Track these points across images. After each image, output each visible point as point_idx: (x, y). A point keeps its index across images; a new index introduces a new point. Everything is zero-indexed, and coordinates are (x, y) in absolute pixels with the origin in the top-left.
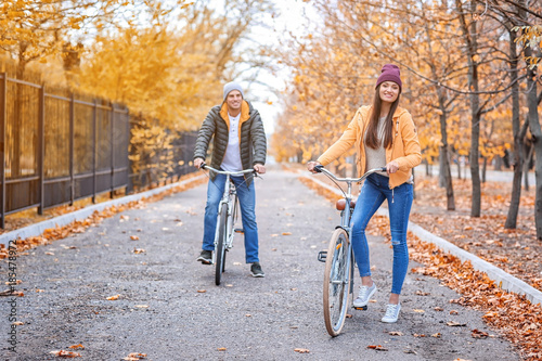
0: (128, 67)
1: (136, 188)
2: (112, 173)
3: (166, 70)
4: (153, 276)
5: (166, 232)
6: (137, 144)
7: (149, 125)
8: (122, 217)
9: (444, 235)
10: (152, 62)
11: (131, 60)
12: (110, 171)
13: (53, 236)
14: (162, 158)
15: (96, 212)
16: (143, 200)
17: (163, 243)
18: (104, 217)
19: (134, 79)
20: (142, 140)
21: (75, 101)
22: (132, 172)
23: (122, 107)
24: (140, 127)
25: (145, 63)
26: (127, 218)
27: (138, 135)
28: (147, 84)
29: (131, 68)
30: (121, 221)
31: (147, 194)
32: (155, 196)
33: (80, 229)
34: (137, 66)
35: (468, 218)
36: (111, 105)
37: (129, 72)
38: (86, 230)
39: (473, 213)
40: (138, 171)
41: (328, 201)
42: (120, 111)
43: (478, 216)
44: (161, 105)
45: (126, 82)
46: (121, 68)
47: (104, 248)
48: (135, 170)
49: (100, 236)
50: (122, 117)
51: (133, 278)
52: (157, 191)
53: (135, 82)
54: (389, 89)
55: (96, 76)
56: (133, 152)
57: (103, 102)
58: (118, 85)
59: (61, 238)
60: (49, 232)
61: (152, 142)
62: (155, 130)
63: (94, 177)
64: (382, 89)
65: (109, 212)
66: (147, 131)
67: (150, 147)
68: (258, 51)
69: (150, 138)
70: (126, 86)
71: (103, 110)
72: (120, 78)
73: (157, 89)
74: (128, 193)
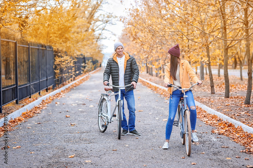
0: (52, 28)
1: (57, 86)
2: (47, 80)
3: (70, 29)
4: (86, 140)
5: (82, 112)
6: (58, 65)
7: (62, 56)
8: (56, 103)
9: (218, 110)
10: (63, 25)
13: (27, 116)
14: (70, 71)
15: (43, 101)
16: (62, 92)
17: (83, 119)
18: (47, 103)
19: (55, 33)
20: (60, 63)
21: (30, 47)
22: (55, 78)
23: (50, 47)
24: (59, 57)
25: (60, 26)
26: (58, 103)
27: (58, 60)
28: (61, 36)
29: (54, 28)
30: (56, 105)
31: (63, 88)
32: (67, 89)
33: (38, 111)
34: (56, 27)
35: (223, 98)
36: (45, 47)
37: (53, 30)
38: (41, 111)
39: (226, 95)
40: (58, 77)
41: (150, 89)
42: (50, 49)
43: (228, 97)
44: (68, 45)
45: (51, 35)
46: (49, 28)
47: (54, 123)
48: (56, 77)
49: (49, 115)
50: (50, 52)
51: (76, 142)
52: (67, 86)
53: (55, 35)
55: (37, 33)
56: (56, 68)
57: (42, 46)
58: (47, 36)
59: (31, 117)
60: (24, 114)
61: (64, 63)
62: (65, 58)
63: (39, 82)
65: (50, 101)
66: (62, 58)
67: (63, 66)
68: (106, 16)
69: (64, 62)
70: (51, 37)
71: (43, 49)
72: (48, 33)
73: (66, 38)
74: (54, 88)
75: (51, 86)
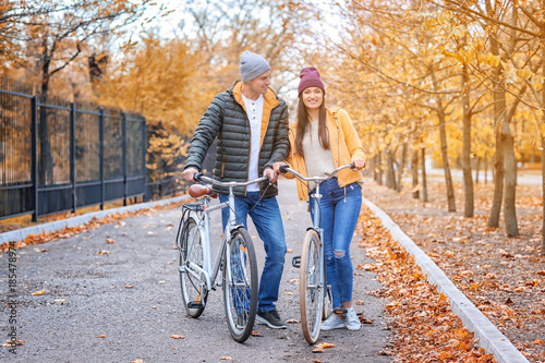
2: (125, 182)
6: (155, 153)
7: (165, 134)
8: (119, 224)
10: (170, 73)
11: (149, 71)
12: (122, 179)
13: (35, 241)
14: (180, 167)
15: (94, 219)
16: (157, 207)
18: (102, 224)
19: (152, 89)
20: (159, 149)
21: (75, 110)
22: (151, 180)
24: (157, 136)
25: (163, 74)
26: (124, 224)
27: (155, 143)
29: (149, 79)
33: (68, 234)
34: (155, 78)
36: (122, 115)
37: (147, 83)
38: (74, 235)
39: (466, 212)
40: (157, 179)
43: (471, 216)
44: (178, 114)
45: (143, 93)
46: (139, 79)
47: (74, 250)
49: (81, 241)
51: (75, 276)
53: (152, 93)
54: (312, 95)
56: (151, 161)
57: (112, 111)
58: (136, 95)
60: (31, 237)
61: (169, 150)
62: (173, 138)
63: (101, 185)
64: (305, 96)
65: (110, 219)
66: (164, 140)
67: (167, 155)
69: (167, 147)
70: (143, 97)
71: (112, 119)
72: (138, 89)
73: (175, 99)
74: (145, 200)
75: (140, 197)
